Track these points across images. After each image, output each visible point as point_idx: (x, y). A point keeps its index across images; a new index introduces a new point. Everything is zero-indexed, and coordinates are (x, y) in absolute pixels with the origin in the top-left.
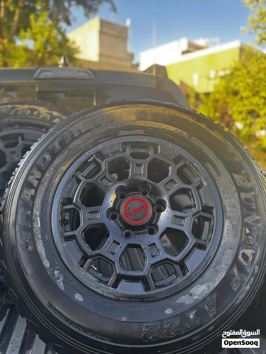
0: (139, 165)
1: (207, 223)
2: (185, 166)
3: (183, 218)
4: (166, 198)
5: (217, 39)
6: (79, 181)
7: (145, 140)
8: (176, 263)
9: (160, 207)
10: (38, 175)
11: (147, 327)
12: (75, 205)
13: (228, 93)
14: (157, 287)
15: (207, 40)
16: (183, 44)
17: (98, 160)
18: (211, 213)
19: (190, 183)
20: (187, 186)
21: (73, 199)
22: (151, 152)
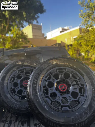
0: (61, 75)
1: (82, 89)
2: (74, 74)
3: (76, 88)
4: (70, 83)
5: (71, 26)
6: (46, 81)
7: (62, 68)
8: (76, 101)
9: (69, 86)
10: (36, 80)
11: (72, 118)
12: (46, 87)
13: (78, 45)
14: (72, 108)
15: (68, 27)
16: (60, 29)
17: (50, 74)
18: (84, 86)
19: (76, 78)
20: (76, 79)
21: (45, 86)
22: (64, 71)
